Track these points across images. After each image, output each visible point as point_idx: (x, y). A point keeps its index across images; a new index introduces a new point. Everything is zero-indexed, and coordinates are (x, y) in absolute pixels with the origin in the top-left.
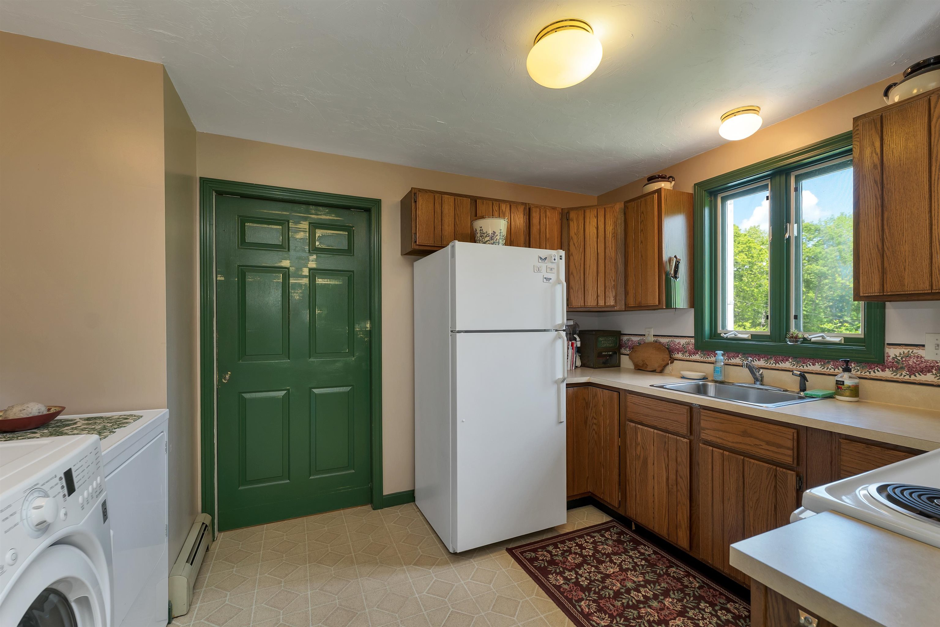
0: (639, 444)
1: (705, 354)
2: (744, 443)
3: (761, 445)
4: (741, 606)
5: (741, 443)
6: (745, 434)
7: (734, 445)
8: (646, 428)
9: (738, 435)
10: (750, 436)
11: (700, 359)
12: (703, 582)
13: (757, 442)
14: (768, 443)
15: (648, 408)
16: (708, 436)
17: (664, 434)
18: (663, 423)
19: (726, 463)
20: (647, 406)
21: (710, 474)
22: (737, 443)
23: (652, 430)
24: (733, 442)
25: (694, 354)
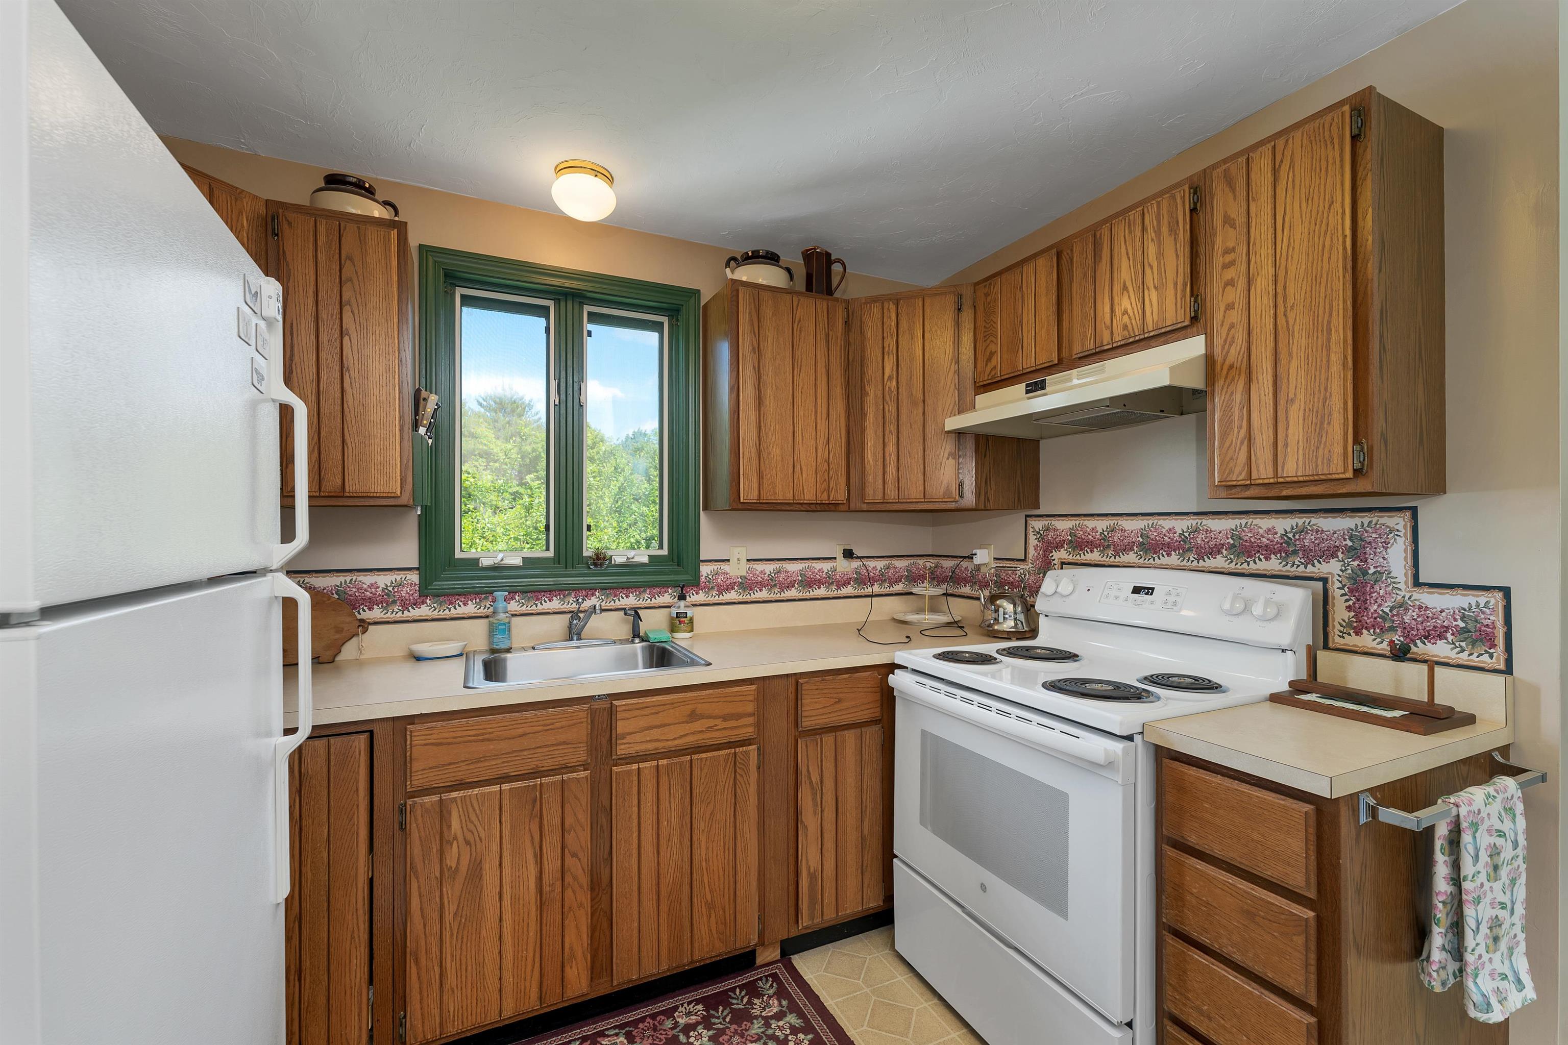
0: (455, 838)
1: (442, 602)
2: (691, 733)
3: (716, 725)
4: (686, 1005)
5: (687, 734)
6: (693, 716)
7: (676, 742)
8: (476, 791)
9: (683, 722)
10: (702, 717)
11: (430, 613)
12: (621, 1027)
13: (711, 722)
14: (725, 718)
15: (483, 741)
16: (631, 745)
17: (531, 783)
18: (529, 760)
19: (664, 780)
20: (481, 738)
21: (635, 816)
22: (681, 737)
23: (496, 788)
24: (675, 739)
25: (415, 604)
